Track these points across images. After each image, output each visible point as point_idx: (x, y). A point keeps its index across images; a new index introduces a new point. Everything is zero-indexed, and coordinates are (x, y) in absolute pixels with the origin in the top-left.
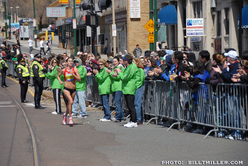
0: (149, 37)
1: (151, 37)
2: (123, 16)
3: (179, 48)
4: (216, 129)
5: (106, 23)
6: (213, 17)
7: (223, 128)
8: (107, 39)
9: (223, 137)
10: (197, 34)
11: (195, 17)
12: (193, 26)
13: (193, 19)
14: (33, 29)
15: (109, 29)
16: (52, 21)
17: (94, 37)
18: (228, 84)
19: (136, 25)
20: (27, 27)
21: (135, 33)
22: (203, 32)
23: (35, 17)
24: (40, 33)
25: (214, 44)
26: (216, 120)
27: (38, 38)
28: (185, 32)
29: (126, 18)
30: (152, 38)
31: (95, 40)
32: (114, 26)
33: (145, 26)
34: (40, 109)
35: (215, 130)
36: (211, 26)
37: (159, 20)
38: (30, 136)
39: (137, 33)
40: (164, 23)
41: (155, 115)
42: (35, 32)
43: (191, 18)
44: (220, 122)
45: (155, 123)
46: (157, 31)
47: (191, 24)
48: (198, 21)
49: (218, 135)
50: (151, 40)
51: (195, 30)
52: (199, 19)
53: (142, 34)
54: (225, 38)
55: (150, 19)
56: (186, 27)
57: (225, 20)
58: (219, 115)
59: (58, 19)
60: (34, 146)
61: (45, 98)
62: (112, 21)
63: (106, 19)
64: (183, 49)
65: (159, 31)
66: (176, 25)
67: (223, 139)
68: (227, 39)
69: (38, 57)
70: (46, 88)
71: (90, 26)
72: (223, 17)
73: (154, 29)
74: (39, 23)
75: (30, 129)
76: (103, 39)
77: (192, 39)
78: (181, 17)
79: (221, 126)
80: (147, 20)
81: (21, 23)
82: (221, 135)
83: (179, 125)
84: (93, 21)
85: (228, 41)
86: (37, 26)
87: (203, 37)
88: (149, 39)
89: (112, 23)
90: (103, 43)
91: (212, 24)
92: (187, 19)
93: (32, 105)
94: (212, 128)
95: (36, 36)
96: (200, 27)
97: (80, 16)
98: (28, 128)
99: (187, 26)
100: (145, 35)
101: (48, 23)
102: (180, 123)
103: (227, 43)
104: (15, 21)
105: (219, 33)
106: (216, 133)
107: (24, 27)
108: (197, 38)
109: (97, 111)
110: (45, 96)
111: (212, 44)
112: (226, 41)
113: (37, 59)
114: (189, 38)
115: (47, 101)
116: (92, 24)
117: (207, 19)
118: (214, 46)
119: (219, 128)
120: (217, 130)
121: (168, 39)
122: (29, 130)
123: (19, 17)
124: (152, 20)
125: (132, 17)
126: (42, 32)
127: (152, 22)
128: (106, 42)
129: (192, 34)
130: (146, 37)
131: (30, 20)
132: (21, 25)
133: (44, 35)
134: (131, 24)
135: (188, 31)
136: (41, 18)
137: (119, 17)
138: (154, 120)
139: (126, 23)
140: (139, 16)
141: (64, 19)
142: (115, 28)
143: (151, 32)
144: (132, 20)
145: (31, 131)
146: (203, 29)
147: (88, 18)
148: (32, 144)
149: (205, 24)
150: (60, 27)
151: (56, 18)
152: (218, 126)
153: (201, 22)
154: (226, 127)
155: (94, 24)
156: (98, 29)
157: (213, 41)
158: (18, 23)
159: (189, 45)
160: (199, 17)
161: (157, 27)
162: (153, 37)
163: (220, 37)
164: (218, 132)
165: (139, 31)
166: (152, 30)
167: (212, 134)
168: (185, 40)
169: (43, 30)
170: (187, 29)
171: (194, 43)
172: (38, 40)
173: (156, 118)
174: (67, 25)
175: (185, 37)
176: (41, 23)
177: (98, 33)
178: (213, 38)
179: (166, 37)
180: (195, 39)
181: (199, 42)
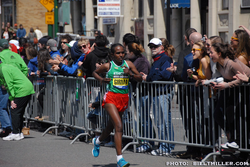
0: (47, 17)
1: (50, 16)
4: (136, 141)
10: (111, 13)
12: (106, 2)
21: (27, 10)
22: (119, 11)
25: (134, 27)
26: (136, 130)
28: (95, 11)
30: (50, 18)
35: (134, 143)
36: (130, 3)
39: (30, 10)
41: (55, 123)
46: (58, 8)
49: (137, 150)
50: (50, 20)
51: (110, 9)
53: (36, 12)
54: (149, 20)
56: (96, 4)
64: (93, 33)
65: (61, 8)
66: (83, 1)
67: (145, 155)
68: (151, 21)
73: (53, 6)
77: (105, 20)
79: (142, 138)
82: (143, 149)
85: (152, 24)
87: (119, 18)
88: (47, 20)
91: (132, 0)
94: (131, 140)
96: (116, 5)
99: (98, 3)
100: (41, 13)
102: (87, 134)
103: (151, 26)
105: (141, 13)
106: (135, 146)
108: (111, 20)
111: (132, 28)
112: (149, 24)
114: (101, 19)
118: (134, 30)
119: (140, 141)
120: (137, 143)
121: (72, 20)
129: (105, 13)
130: (43, 16)
135: (100, 9)
138: (53, 130)
143: (50, 10)
146: (119, 7)
149: (122, 0)
152: (138, 137)
154: (149, 139)
157: (132, 24)
161: (58, 3)
162: (53, 17)
163: (142, 18)
164: (138, 146)
165: (33, 8)
166: (51, 6)
167: (131, 148)
168: (96, 21)
170: (98, 7)
171: (108, 25)
173: (56, 127)
175: (96, 17)
178: (132, 20)
179: (70, 17)
180: (109, 21)
181: (114, 25)
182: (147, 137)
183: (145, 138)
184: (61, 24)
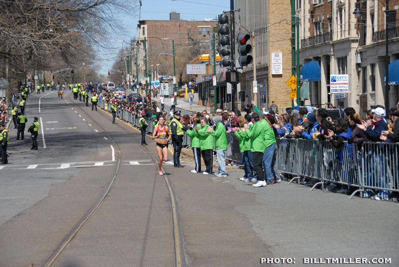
0: (291, 94)
1: (293, 94)
2: (264, 72)
3: (322, 105)
4: (362, 189)
5: (246, 80)
6: (358, 73)
7: (369, 188)
8: (247, 96)
9: (368, 197)
10: (341, 90)
11: (339, 73)
12: (337, 82)
13: (338, 75)
14: (173, 87)
15: (250, 86)
16: (193, 78)
17: (234, 94)
18: (374, 143)
19: (278, 82)
20: (167, 85)
21: (276, 90)
22: (348, 88)
23: (175, 75)
24: (180, 90)
25: (359, 101)
26: (362, 180)
27: (178, 96)
28: (329, 89)
29: (268, 74)
31: (235, 97)
32: (255, 83)
33: (287, 83)
34: (179, 168)
35: (360, 190)
36: (356, 82)
37: (301, 76)
38: (170, 194)
39: (279, 90)
40: (307, 80)
41: (297, 174)
42: (175, 89)
43: (335, 74)
44: (365, 182)
45: (297, 183)
46: (300, 87)
47: (335, 81)
48: (343, 77)
49: (363, 196)
50: (294, 97)
51: (340, 87)
52: (343, 75)
53: (283, 91)
54: (371, 94)
55: (292, 75)
56: (329, 84)
57: (370, 76)
58: (365, 175)
59: (198, 76)
60: (174, 205)
61: (184, 156)
62: (253, 77)
63: (246, 75)
64: (327, 106)
65: (302, 87)
66: (319, 81)
67: (369, 200)
68: (373, 96)
69: (177, 115)
70: (185, 146)
71: (231, 83)
72: (369, 73)
73: (296, 86)
74: (179, 80)
75: (169, 187)
76: (243, 96)
77: (336, 96)
78: (325, 74)
79: (366, 186)
80: (289, 77)
81: (161, 80)
82: (367, 195)
83: (323, 185)
84: (233, 78)
85: (374, 98)
86: (177, 83)
87: (347, 93)
88: (292, 96)
89: (253, 80)
90: (243, 100)
91: (358, 80)
92: (331, 76)
93: (172, 163)
94: (358, 188)
95: (176, 94)
96: (345, 84)
97: (221, 73)
98: (168, 186)
99: (331, 82)
100: (287, 91)
101: (188, 81)
102: (323, 183)
103: (373, 100)
104: (155, 79)
105: (364, 89)
106: (361, 193)
107: (164, 85)
108: (341, 95)
109: (237, 170)
110: (184, 154)
111: (357, 101)
112: (372, 98)
113: (176, 116)
114: (333, 95)
115: (186, 159)
116: (232, 81)
117: (352, 76)
118: (359, 103)
119: (365, 188)
120: (363, 190)
121: (311, 96)
122: (168, 189)
123: (159, 74)
124: (295, 76)
125: (274, 73)
126: (182, 90)
127: (294, 78)
128: (246, 99)
129: (336, 91)
130: (288, 94)
131: (170, 77)
132: (161, 82)
133: (184, 92)
134: (272, 81)
135: (332, 87)
136: (181, 76)
137: (260, 73)
138: (296, 180)
139: (268, 80)
140: (281, 72)
141: (205, 76)
142: (256, 85)
143: (294, 89)
144: (274, 76)
145: (170, 189)
146: (348, 85)
147: (228, 74)
148: (171, 203)
149: (350, 80)
150: (200, 84)
151: (196, 75)
152: (364, 186)
153: (346, 78)
154: (372, 187)
155: (235, 81)
156: (239, 86)
157: (358, 98)
158: (158, 81)
159: (333, 102)
160: (343, 73)
161: (300, 83)
162: (296, 94)
163: (366, 94)
164: (363, 192)
165: (281, 88)
166: (294, 86)
167: (358, 194)
168: (329, 97)
169: (183, 87)
170: (331, 86)
171: (338, 99)
172: (177, 97)
173: (298, 177)
174: (207, 82)
175: (329, 93)
176: (181, 80)
177: (239, 89)
178: (358, 95)
179: (309, 94)
180: (339, 96)
181: (343, 99)
182: (371, 185)
183: (369, 187)
184: (302, 99)
